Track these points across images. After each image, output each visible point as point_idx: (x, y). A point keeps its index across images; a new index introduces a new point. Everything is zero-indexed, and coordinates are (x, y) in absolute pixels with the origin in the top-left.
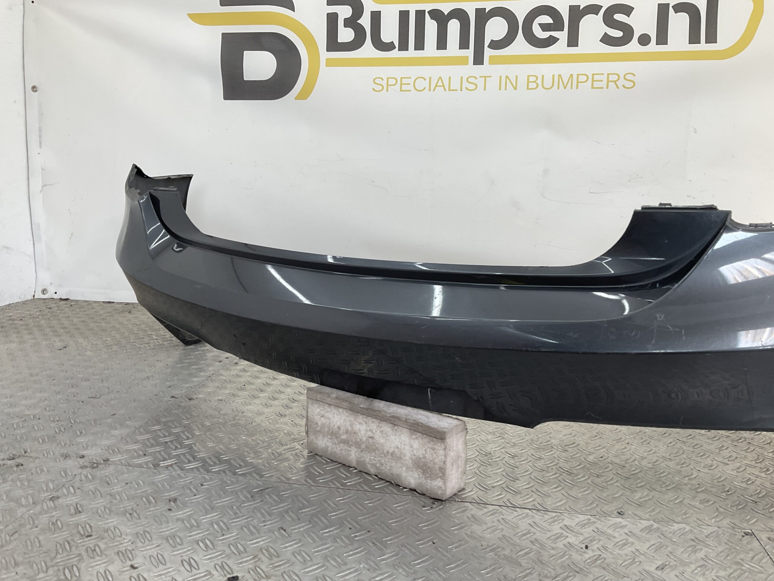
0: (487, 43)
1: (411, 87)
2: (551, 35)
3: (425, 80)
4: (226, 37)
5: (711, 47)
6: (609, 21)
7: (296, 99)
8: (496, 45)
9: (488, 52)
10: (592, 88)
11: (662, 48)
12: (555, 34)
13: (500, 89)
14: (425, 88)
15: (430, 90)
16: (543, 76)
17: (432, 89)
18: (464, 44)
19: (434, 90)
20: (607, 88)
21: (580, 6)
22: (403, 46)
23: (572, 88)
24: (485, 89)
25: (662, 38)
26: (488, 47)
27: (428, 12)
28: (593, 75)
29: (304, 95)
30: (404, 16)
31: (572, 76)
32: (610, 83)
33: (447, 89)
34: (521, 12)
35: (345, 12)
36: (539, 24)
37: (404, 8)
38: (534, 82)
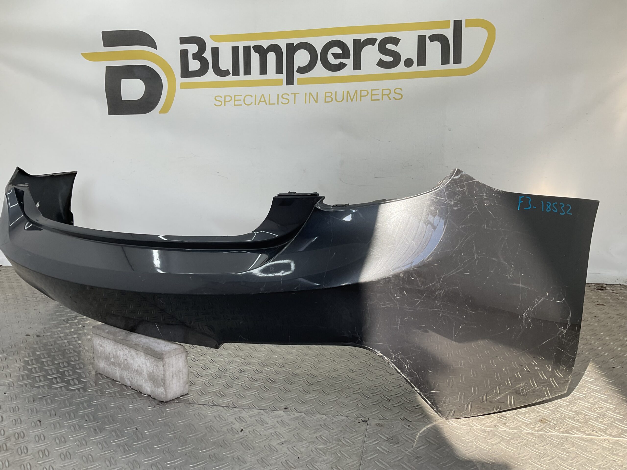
0: (295, 69)
1: (242, 102)
2: (341, 62)
3: (252, 96)
4: (108, 69)
5: (457, 66)
6: (382, 49)
7: (160, 112)
8: (302, 70)
9: (296, 76)
10: (372, 100)
11: (422, 68)
12: (344, 61)
13: (306, 103)
14: (252, 103)
15: (255, 104)
16: (336, 92)
17: (257, 103)
18: (279, 70)
19: (258, 105)
20: (382, 100)
21: (361, 39)
22: (236, 72)
23: (357, 101)
24: (295, 103)
25: (422, 61)
26: (296, 72)
27: (253, 47)
28: (372, 90)
29: (165, 110)
30: (235, 50)
31: (356, 91)
32: (384, 96)
33: (268, 103)
34: (319, 45)
35: (193, 48)
36: (332, 54)
37: (235, 44)
38: (330, 97)
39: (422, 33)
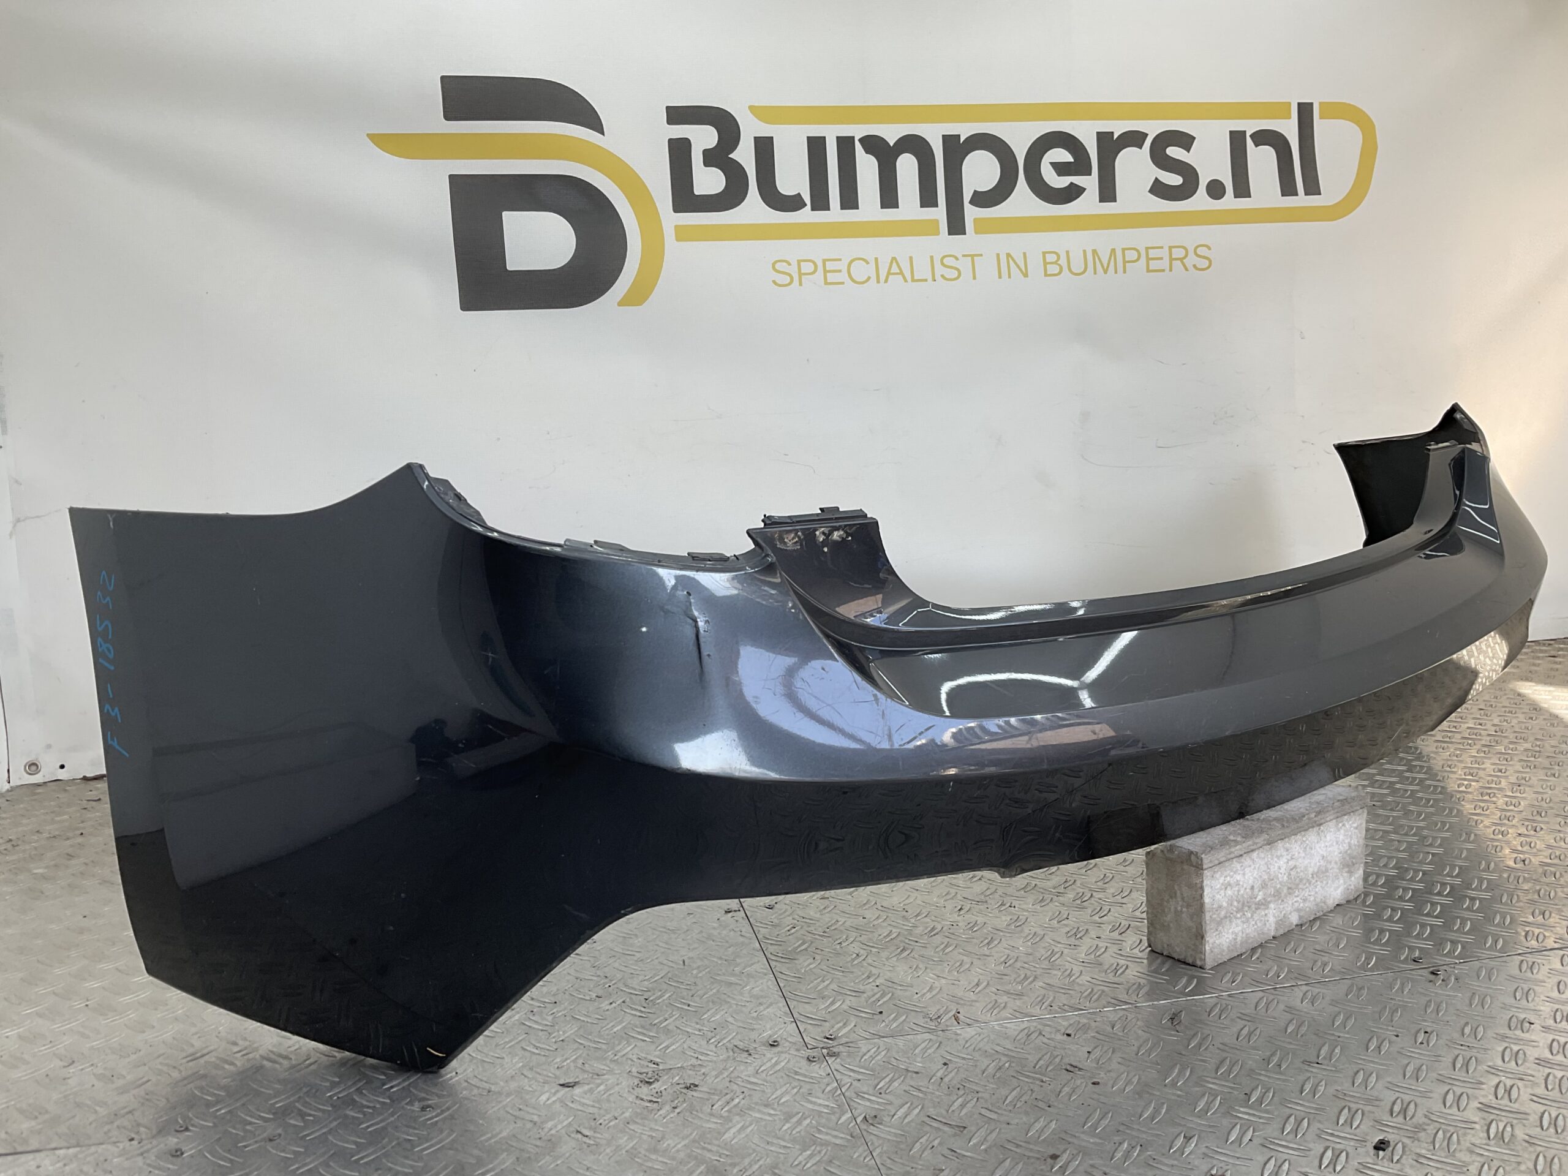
0: (967, 196)
1: (843, 277)
2: (1072, 183)
3: (867, 263)
4: (457, 182)
5: (1314, 201)
6: (1160, 159)
7: (620, 304)
8: (983, 199)
9: (971, 213)
10: (1148, 271)
11: (1243, 203)
12: (1078, 180)
13: (1000, 277)
14: (869, 278)
15: (878, 282)
16: (1068, 252)
17: (882, 278)
18: (928, 199)
19: (886, 281)
20: (1171, 270)
21: (1113, 133)
22: (820, 202)
23: (1116, 272)
24: (974, 278)
25: (1242, 189)
26: (971, 202)
27: (860, 140)
28: (1147, 249)
29: (637, 297)
30: (816, 146)
31: (1113, 250)
32: (1174, 262)
33: (909, 278)
34: (1020, 142)
35: (704, 137)
36: (1051, 163)
37: (816, 131)
38: (1055, 263)
39: (1238, 125)
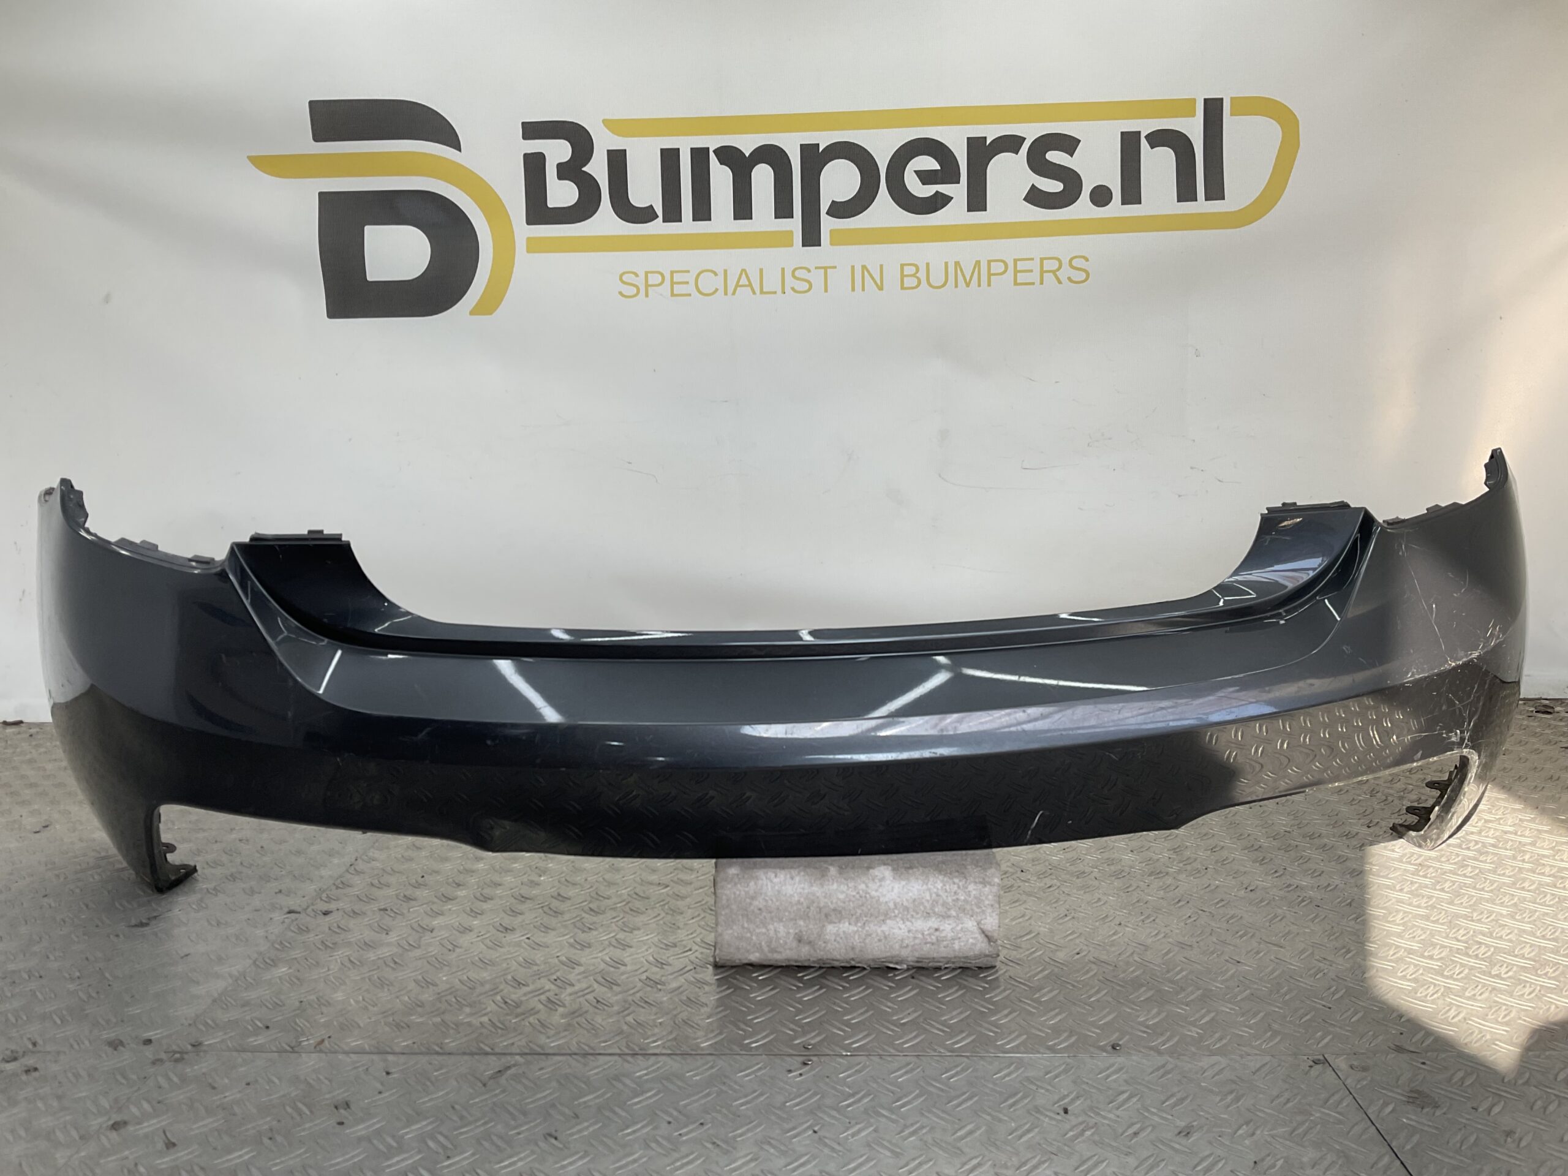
0: (824, 206)
1: (691, 288)
2: (937, 192)
3: (716, 274)
4: (327, 200)
5: (1215, 206)
6: (1037, 163)
7: (472, 313)
8: (839, 210)
9: (827, 223)
10: (1016, 283)
11: (1132, 210)
12: (945, 189)
13: (853, 289)
14: (717, 290)
15: (726, 294)
16: (928, 264)
17: (730, 290)
18: (783, 210)
19: (734, 293)
20: (1042, 283)
21: (985, 138)
22: (672, 213)
23: (979, 285)
24: (826, 291)
25: (1132, 193)
26: (827, 213)
27: (715, 151)
28: (1016, 261)
29: (487, 306)
30: (670, 158)
31: (978, 263)
32: (1045, 275)
33: (758, 291)
34: (882, 151)
35: (558, 151)
36: (915, 171)
37: (669, 143)
38: (913, 275)
39: (1131, 126)
